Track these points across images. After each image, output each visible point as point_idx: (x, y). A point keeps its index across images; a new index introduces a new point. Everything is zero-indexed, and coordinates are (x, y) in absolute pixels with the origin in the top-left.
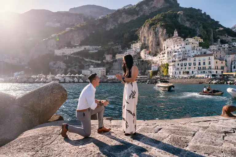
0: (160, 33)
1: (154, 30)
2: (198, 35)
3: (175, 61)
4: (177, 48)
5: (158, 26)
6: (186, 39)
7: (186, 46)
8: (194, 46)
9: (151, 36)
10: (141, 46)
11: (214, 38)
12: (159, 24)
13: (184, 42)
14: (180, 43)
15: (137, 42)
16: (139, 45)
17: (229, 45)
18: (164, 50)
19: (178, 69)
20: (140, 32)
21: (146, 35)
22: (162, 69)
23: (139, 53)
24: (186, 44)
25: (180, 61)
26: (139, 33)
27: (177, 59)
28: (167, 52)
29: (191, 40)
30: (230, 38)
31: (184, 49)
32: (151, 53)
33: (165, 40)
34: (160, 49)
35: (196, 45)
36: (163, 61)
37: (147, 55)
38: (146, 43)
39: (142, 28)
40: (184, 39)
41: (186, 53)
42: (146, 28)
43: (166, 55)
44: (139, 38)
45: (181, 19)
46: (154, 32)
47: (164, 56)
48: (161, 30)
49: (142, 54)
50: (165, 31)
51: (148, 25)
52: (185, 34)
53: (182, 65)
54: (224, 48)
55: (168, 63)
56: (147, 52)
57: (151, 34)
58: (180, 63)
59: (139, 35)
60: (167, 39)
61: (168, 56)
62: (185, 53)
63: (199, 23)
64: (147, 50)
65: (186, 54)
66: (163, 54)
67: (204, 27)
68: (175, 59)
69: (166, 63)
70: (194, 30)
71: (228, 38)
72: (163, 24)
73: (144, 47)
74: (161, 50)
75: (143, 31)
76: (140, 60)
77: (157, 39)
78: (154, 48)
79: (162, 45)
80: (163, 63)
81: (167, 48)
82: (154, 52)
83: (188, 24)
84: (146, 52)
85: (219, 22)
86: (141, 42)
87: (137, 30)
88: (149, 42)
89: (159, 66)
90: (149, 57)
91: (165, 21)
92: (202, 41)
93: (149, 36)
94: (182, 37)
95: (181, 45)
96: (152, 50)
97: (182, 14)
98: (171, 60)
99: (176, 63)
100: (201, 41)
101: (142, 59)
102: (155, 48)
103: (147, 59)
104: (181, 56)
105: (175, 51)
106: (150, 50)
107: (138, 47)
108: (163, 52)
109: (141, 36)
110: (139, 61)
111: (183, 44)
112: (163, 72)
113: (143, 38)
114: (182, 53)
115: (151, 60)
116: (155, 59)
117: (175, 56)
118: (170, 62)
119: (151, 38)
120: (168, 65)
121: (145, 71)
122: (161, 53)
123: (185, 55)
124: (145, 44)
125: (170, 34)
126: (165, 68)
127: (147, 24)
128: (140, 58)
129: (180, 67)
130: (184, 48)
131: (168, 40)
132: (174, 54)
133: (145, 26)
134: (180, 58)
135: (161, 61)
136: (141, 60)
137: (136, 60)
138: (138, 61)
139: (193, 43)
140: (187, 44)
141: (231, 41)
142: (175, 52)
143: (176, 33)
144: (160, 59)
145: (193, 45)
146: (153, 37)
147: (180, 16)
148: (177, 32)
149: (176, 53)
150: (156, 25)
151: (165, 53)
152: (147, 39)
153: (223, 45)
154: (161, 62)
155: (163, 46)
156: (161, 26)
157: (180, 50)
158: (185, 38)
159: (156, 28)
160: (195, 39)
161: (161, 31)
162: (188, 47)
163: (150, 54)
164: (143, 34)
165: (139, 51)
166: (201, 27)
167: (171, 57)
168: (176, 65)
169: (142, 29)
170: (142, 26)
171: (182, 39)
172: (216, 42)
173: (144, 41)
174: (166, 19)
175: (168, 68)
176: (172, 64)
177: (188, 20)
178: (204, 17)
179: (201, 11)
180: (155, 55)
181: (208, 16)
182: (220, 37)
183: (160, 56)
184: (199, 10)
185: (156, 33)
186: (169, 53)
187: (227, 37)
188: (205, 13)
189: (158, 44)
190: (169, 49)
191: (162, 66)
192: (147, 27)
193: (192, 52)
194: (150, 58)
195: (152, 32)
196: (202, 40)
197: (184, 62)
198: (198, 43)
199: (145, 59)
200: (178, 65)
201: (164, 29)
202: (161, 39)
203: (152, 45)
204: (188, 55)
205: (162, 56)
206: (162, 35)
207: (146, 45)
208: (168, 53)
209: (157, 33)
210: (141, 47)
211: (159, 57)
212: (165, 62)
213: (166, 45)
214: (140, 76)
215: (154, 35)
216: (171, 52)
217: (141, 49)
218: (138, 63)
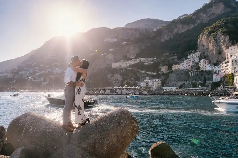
0: (222, 41)
1: (214, 38)
5: (219, 33)
9: (210, 44)
12: (219, 31)
15: (195, 52)
16: (197, 55)
18: (228, 58)
20: (198, 41)
21: (205, 44)
22: (227, 79)
23: (197, 64)
28: (231, 61)
32: (212, 63)
33: (228, 48)
36: (227, 70)
37: (206, 65)
38: (206, 52)
39: (200, 36)
42: (205, 36)
43: (230, 64)
44: (196, 47)
46: (214, 40)
47: (228, 66)
48: (223, 37)
49: (201, 64)
50: (227, 38)
51: (207, 33)
57: (210, 43)
59: (197, 44)
60: (231, 46)
61: (233, 66)
64: (207, 60)
66: (226, 63)
69: (230, 73)
72: (224, 30)
73: (203, 56)
74: (224, 59)
75: (202, 39)
76: (199, 70)
77: (219, 47)
78: (215, 57)
79: (225, 53)
80: (227, 73)
81: (231, 56)
82: (215, 61)
84: (205, 61)
86: (199, 51)
88: (209, 51)
89: (222, 76)
90: (209, 67)
91: (227, 27)
96: (212, 59)
101: (202, 70)
102: (217, 56)
103: (207, 69)
108: (226, 61)
109: (199, 45)
110: (198, 71)
112: (227, 83)
113: (201, 47)
115: (212, 70)
116: (216, 69)
118: (235, 72)
119: (211, 46)
120: (233, 75)
121: (205, 82)
122: (224, 62)
124: (204, 53)
125: (234, 41)
127: (205, 32)
128: (199, 68)
131: (232, 48)
133: (203, 35)
136: (200, 70)
137: (194, 70)
138: (196, 71)
144: (223, 68)
146: (213, 46)
150: (216, 33)
151: (228, 62)
152: (206, 47)
154: (225, 72)
155: (226, 54)
156: (223, 33)
159: (216, 35)
163: (210, 63)
164: (201, 43)
165: (197, 60)
167: (236, 66)
169: (200, 38)
170: (200, 34)
173: (203, 50)
174: (228, 24)
175: (233, 79)
180: (217, 65)
183: (223, 65)
186: (234, 61)
189: (220, 52)
190: (234, 58)
191: (226, 77)
195: (212, 40)
199: (205, 70)
201: (226, 36)
202: (224, 47)
203: (212, 54)
205: (225, 65)
206: (224, 42)
207: (206, 55)
208: (233, 61)
209: (218, 41)
210: (199, 56)
211: (221, 66)
212: (229, 71)
213: (230, 53)
214: (200, 87)
215: (214, 44)
216: (236, 61)
217: (200, 59)
218: (197, 74)
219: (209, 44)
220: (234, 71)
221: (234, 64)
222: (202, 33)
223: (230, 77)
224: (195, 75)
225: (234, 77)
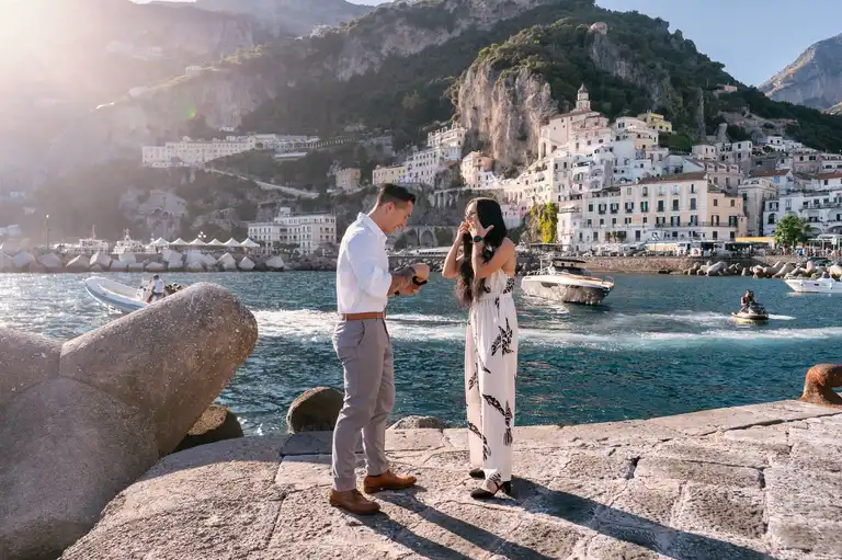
0: (530, 97)
1: (507, 84)
2: (655, 108)
3: (579, 196)
4: (585, 150)
5: (524, 70)
6: (619, 121)
7: (617, 145)
8: (644, 146)
9: (497, 104)
10: (462, 139)
11: (708, 120)
12: (525, 64)
13: (609, 130)
14: (597, 134)
15: (449, 127)
16: (456, 136)
17: (755, 144)
18: (544, 155)
19: (590, 222)
20: (461, 92)
21: (481, 102)
22: (537, 222)
23: (456, 166)
24: (618, 138)
25: (598, 194)
26: (456, 94)
27: (585, 190)
28: (551, 166)
29: (632, 124)
30: (757, 122)
31: (609, 156)
32: (498, 166)
33: (545, 121)
34: (529, 153)
35: (649, 143)
36: (542, 194)
37: (483, 174)
38: (482, 129)
39: (465, 75)
40: (612, 122)
41: (618, 168)
42: (482, 77)
43: (548, 174)
44: (454, 112)
45: (601, 49)
46: (509, 92)
47: (543, 179)
48: (532, 85)
49: (468, 170)
50: (546, 91)
51: (488, 68)
52: (615, 102)
53: (603, 208)
54: (739, 155)
55: (556, 201)
56: (485, 161)
57: (496, 99)
58: (596, 202)
59: (457, 102)
60: (553, 117)
61: (556, 179)
62: (612, 168)
63: (659, 65)
64: (485, 155)
65: (615, 171)
66: (538, 169)
67: (675, 82)
68: (580, 188)
69: (548, 202)
70: (643, 91)
71: (751, 122)
72: (538, 64)
73: (474, 143)
74: (532, 156)
75: (471, 87)
76: (458, 190)
77: (521, 117)
78: (509, 148)
79: (536, 139)
80: (539, 202)
81: (554, 148)
82: (508, 163)
83: (622, 70)
84: (480, 161)
85: (723, 66)
86: (463, 126)
87: (449, 84)
88: (492, 128)
89: (525, 212)
90: (490, 180)
91: (547, 56)
92: (670, 130)
93: (489, 105)
94: (604, 113)
95: (601, 141)
96: (501, 154)
97: (604, 32)
98: (567, 193)
99: (584, 204)
100: (664, 130)
101: (467, 187)
102: (513, 148)
103: (484, 187)
104: (600, 179)
105: (581, 160)
106: (496, 155)
107: (455, 144)
108: (540, 165)
109: (463, 106)
110: (455, 192)
111: (608, 136)
112: (539, 232)
113: (469, 113)
114: (603, 167)
115: (498, 191)
116: (512, 187)
117: (578, 178)
118: (562, 199)
119: (497, 113)
120: (555, 209)
122: (532, 168)
123: (615, 175)
124: (477, 133)
125: (562, 103)
126: (547, 218)
127: (483, 64)
128: (459, 182)
129: (595, 216)
130: (611, 150)
131: (556, 122)
132: (577, 170)
133: (475, 71)
134: (595, 184)
135: (532, 194)
136: (464, 189)
137: (445, 188)
138: (451, 193)
139: (639, 136)
140: (621, 137)
141: (760, 130)
142: (581, 164)
143: (583, 99)
144: (530, 186)
145: (641, 142)
146: (504, 111)
147: (597, 37)
148: (586, 95)
149: (585, 170)
150: (516, 69)
151: (544, 168)
152: (484, 115)
153: (735, 146)
154: (534, 198)
155: (541, 141)
156: (534, 71)
157: (596, 158)
158: (612, 115)
159: (515, 78)
160: (645, 120)
161: (535, 91)
162: (626, 148)
163: (493, 168)
164: (470, 98)
165: (455, 156)
166: (667, 81)
167: (566, 182)
168: (585, 208)
169: (467, 81)
170: (466, 68)
171: (604, 121)
172: (712, 134)
173: (475, 122)
174: (551, 47)
175: (555, 220)
176: (570, 205)
177: (623, 55)
178: (676, 46)
179: (667, 24)
180: (512, 174)
181: (690, 45)
182: (727, 115)
183: (529, 175)
184: (658, 21)
185: (516, 98)
186: (561, 167)
187: (750, 117)
188: (678, 33)
189: (523, 135)
190: (560, 155)
191: (536, 213)
192: (485, 72)
193: (636, 167)
194: (494, 183)
195: (502, 92)
196: (668, 127)
197: (608, 200)
198: (657, 135)
199: (477, 188)
200: (591, 208)
201: (543, 84)
202: (534, 118)
203: (501, 139)
204: (624, 175)
205: (536, 176)
206: (536, 102)
207: (481, 138)
208: (556, 166)
209: (520, 98)
210: (462, 143)
211: (525, 180)
212: (546, 197)
213: (552, 140)
215: (508, 104)
216: (565, 165)
217: (465, 150)
218: (454, 200)
219: (494, 104)
220: (559, 197)
221: (561, 175)
222: (474, 65)
223: (546, 215)
224: (448, 203)
225: (559, 216)
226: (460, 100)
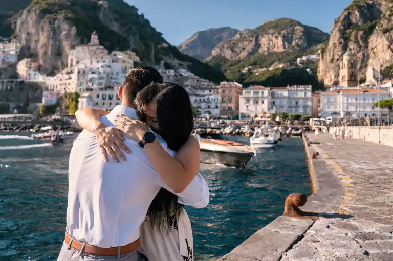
0: (64, 33)
1: (50, 23)
2: (131, 49)
3: (91, 90)
4: (97, 66)
5: (61, 17)
6: (114, 52)
7: (113, 65)
8: (126, 67)
9: (43, 34)
10: (19, 50)
11: (155, 58)
12: (62, 13)
13: (108, 56)
14: (102, 58)
15: (10, 41)
16: (14, 48)
17: (176, 71)
18: (72, 65)
19: (97, 104)
20: (19, 22)
21: (32, 30)
22: (67, 102)
23: (13, 66)
24: (113, 61)
25: (102, 89)
26: (15, 23)
27: (95, 86)
28: (76, 71)
29: (120, 55)
30: (176, 62)
31: (108, 70)
32: (42, 69)
33: (73, 47)
34: (62, 63)
35: (129, 66)
36: (69, 87)
37: (32, 72)
38: (32, 45)
39: (22, 14)
40: (110, 53)
41: (113, 76)
42: (33, 17)
43: (74, 76)
44: (13, 33)
45: (104, 15)
46: (51, 27)
47: (71, 79)
48: (65, 26)
49: (22, 68)
50: (74, 30)
51: (38, 11)
52: (111, 43)
53: (104, 97)
54: (169, 77)
55: (78, 91)
56: (33, 65)
57: (43, 30)
58: (101, 93)
59: (15, 27)
60: (78, 45)
61: (78, 79)
62: (110, 76)
63: (134, 28)
64: (34, 61)
65: (112, 78)
66: (68, 73)
67: (141, 38)
68: (93, 85)
69: (73, 91)
70: (125, 40)
71: (173, 62)
72: (69, 15)
73: (26, 53)
74: (65, 66)
75: (26, 20)
76: (15, 80)
77: (58, 43)
78: (50, 59)
79: (67, 56)
80: (68, 91)
81: (78, 62)
82: (50, 69)
83: (115, 27)
84: (30, 64)
85: (162, 34)
86: (20, 42)
87: (10, 16)
88: (39, 46)
89: (59, 96)
90: (37, 76)
91: (74, 12)
92: (138, 61)
93: (38, 33)
94: (106, 47)
95: (104, 62)
96: (45, 62)
97: (106, 6)
98: (85, 88)
99: (94, 94)
100: (136, 60)
101: (21, 79)
102: (53, 60)
103: (33, 80)
104: (104, 81)
105: (93, 71)
106: (41, 62)
107: (13, 52)
108: (69, 70)
109: (20, 30)
110: (13, 82)
111: (108, 59)
112: (67, 108)
113: (24, 36)
114: (105, 75)
115: (42, 83)
116: (51, 81)
117: (91, 80)
118: (82, 90)
119: (43, 39)
120: (77, 96)
121: (27, 105)
122: (64, 71)
123: (112, 80)
124: (29, 48)
125: (83, 39)
126: (72, 101)
127: (34, 8)
128: (16, 75)
129: (100, 100)
130: (109, 67)
131: (79, 48)
132: (90, 76)
133: (29, 11)
134: (100, 84)
135: (64, 87)
136: (19, 80)
137: (5, 79)
138: (10, 82)
139: (124, 62)
140: (115, 61)
141: (177, 65)
142: (93, 73)
143: (94, 38)
144: (63, 82)
145: (124, 65)
146: (48, 38)
147: (103, 9)
148: (96, 37)
149: (95, 76)
150: (56, 15)
151: (72, 72)
152: (35, 38)
153: (167, 71)
154: (65, 89)
155: (70, 58)
156: (67, 19)
157: (101, 70)
158: (110, 49)
159: (55, 20)
160: (127, 54)
161: (65, 29)
162: (117, 67)
163: (39, 69)
164: (25, 26)
165: (13, 60)
166: (137, 36)
167: (84, 81)
168: (94, 97)
169: (24, 16)
170: (23, 8)
171: (106, 51)
172: (158, 65)
173: (28, 41)
174: (77, 8)
175: (77, 102)
176: (86, 94)
177: (116, 20)
178: (141, 21)
179: (137, 10)
180: (52, 73)
181: (147, 22)
182: (164, 57)
183: (61, 76)
184: (133, 7)
185: (55, 32)
186: (81, 73)
187: (173, 59)
188: (142, 16)
189: (59, 53)
190: (81, 66)
191: (66, 97)
192: (35, 13)
193: (122, 77)
194: (40, 78)
195: (47, 27)
196: (137, 59)
197: (108, 93)
198: (132, 63)
199: (28, 80)
200: (98, 96)
201: (71, 27)
202: (66, 44)
203: (45, 53)
204: (115, 81)
205: (67, 76)
206: (68, 36)
207: (32, 51)
208: (79, 72)
209: (58, 31)
210: (18, 53)
211: (60, 78)
212: (72, 88)
213: (77, 58)
214: (16, 113)
215: (50, 34)
216: (84, 72)
217: (21, 57)
218: (11, 87)
219: (41, 33)
220: (80, 89)
221: (81, 77)
222: (28, 8)
223: (72, 98)
224: (7, 88)
225: (80, 99)
226: (18, 27)
